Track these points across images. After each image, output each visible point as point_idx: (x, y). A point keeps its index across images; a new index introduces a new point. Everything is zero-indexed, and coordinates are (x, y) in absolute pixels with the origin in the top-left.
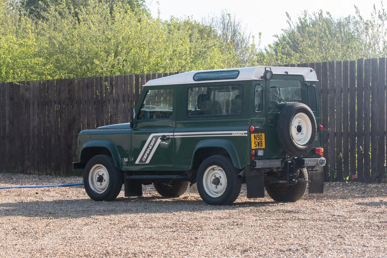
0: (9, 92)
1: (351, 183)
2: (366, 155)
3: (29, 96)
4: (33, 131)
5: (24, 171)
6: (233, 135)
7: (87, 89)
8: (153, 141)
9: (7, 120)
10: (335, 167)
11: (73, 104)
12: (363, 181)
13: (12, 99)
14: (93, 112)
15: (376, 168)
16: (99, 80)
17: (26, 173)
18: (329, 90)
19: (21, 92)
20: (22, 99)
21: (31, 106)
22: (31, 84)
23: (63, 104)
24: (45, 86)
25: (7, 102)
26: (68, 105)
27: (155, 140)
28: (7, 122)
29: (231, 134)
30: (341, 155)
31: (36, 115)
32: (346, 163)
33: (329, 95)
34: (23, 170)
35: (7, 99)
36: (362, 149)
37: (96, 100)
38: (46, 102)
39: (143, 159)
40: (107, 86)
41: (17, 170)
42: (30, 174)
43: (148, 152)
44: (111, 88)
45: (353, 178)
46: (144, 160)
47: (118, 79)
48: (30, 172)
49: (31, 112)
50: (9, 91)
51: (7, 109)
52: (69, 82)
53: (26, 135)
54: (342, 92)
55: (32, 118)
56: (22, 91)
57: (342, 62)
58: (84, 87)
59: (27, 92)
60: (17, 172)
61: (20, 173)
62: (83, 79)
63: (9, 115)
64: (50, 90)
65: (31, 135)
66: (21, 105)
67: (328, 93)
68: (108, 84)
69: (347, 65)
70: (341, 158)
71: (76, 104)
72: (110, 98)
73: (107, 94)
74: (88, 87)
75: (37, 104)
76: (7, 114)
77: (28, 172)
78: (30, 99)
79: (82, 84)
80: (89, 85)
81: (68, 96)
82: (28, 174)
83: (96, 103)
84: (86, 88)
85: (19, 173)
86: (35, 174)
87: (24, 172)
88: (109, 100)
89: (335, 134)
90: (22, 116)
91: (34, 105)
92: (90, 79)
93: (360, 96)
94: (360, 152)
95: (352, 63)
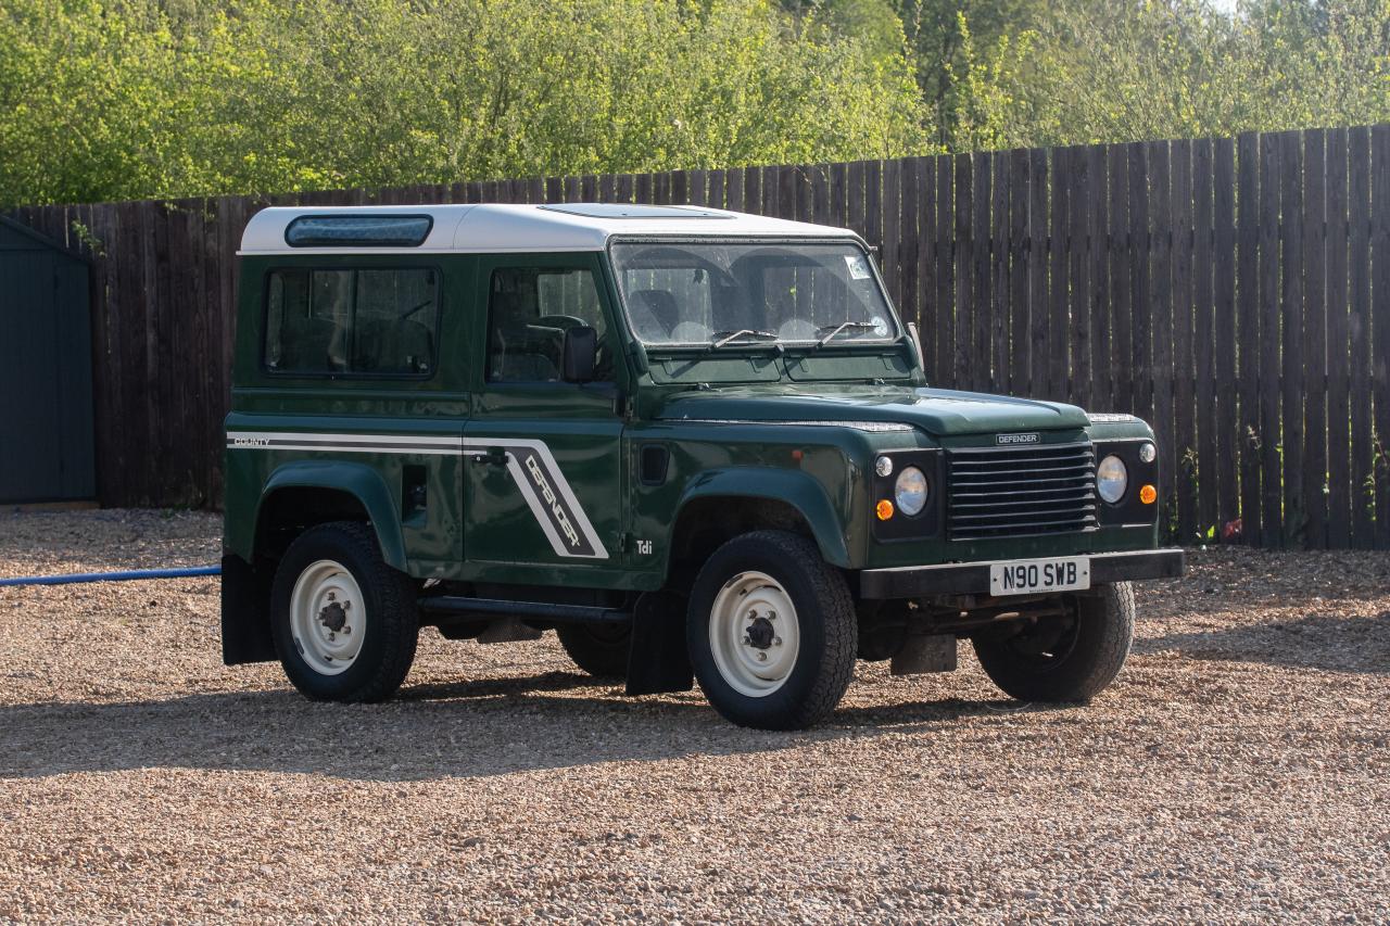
0: (154, 234)
1: (1219, 549)
2: (1268, 456)
3: (216, 249)
9: (148, 329)
10: (1172, 497)
12: (1258, 543)
13: (162, 257)
15: (1300, 499)
18: (1153, 236)
19: (191, 234)
20: (196, 258)
21: (224, 281)
22: (223, 208)
25: (147, 269)
28: (151, 337)
30: (1190, 455)
32: (1207, 482)
33: (1152, 252)
35: (147, 258)
36: (1255, 435)
41: (182, 501)
45: (1228, 534)
47: (494, 193)
49: (223, 301)
50: (152, 231)
51: (148, 290)
53: (211, 380)
56: (193, 231)
57: (1191, 142)
59: (210, 235)
60: (183, 508)
61: (191, 510)
62: (384, 193)
63: (157, 313)
66: (193, 279)
67: (1149, 247)
69: (1207, 150)
70: (1191, 467)
76: (150, 309)
77: (218, 506)
85: (188, 510)
89: (1173, 386)
90: (197, 317)
91: (232, 279)
92: (406, 193)
93: (1247, 258)
94: (1248, 444)
95: (1222, 145)
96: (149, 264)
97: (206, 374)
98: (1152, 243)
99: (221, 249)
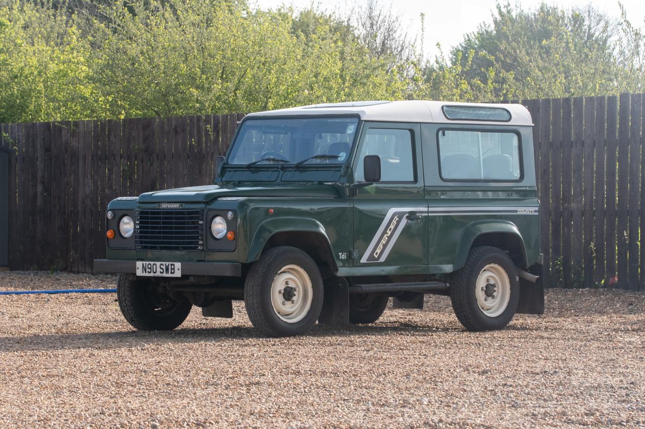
0: (44, 139)
1: (608, 290)
2: (632, 246)
3: (77, 145)
4: (84, 202)
5: (66, 268)
6: (519, 213)
7: (176, 136)
8: (394, 222)
9: (38, 184)
10: (581, 265)
11: (152, 159)
12: (626, 288)
13: (47, 150)
14: (185, 173)
16: (195, 121)
17: (71, 271)
18: (574, 143)
19: (64, 139)
20: (66, 149)
21: (81, 161)
22: (81, 126)
23: (134, 159)
24: (105, 129)
25: (39, 155)
26: (142, 161)
27: (397, 219)
28: (40, 188)
29: (516, 211)
30: (592, 245)
31: (89, 177)
32: (600, 259)
33: (573, 150)
34: (65, 266)
35: (39, 150)
36: (627, 236)
37: (189, 153)
38: (106, 156)
39: (375, 255)
40: (209, 130)
41: (55, 266)
42: (78, 272)
43: (383, 241)
44: (215, 134)
45: (611, 283)
46: (376, 257)
47: (227, 119)
48: (78, 269)
49: (80, 171)
50: (42, 137)
51: (40, 165)
52: (145, 124)
53: (72, 209)
54: (594, 146)
55: (81, 180)
56: (65, 137)
57: (595, 99)
58: (170, 132)
59: (74, 139)
60: (56, 270)
61: (61, 271)
62: (169, 119)
63: (43, 176)
64: (112, 136)
65: (80, 208)
66: (64, 161)
67: (572, 147)
68: (210, 128)
69: (603, 102)
70: (592, 251)
71: (156, 160)
72: (214, 152)
73: (209, 145)
74: (177, 132)
75: (90, 158)
76: (40, 174)
77: (74, 269)
78: (80, 149)
79: (167, 128)
80: (178, 129)
81: (144, 147)
82: (74, 272)
83: (191, 159)
84: (174, 134)
85: (59, 271)
86: (85, 273)
87: (69, 268)
88: (212, 154)
89: (583, 212)
90: (66, 178)
91: (85, 160)
92: (180, 119)
93: (623, 153)
94: (623, 240)
95: (612, 99)
96: (40, 153)
97: (70, 206)
98: (574, 145)
99: (80, 145)
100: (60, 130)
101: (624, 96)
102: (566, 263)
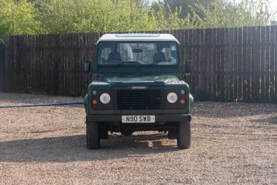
1: (239, 103)
2: (248, 85)
7: (68, 41)
11: (59, 50)
12: (246, 102)
13: (18, 46)
16: (76, 35)
18: (225, 45)
21: (31, 51)
22: (31, 37)
24: (41, 38)
28: (15, 61)
30: (233, 86)
32: (236, 91)
33: (225, 48)
36: (246, 82)
37: (74, 48)
38: (41, 49)
42: (31, 94)
44: (84, 41)
45: (240, 100)
47: (88, 35)
49: (31, 54)
51: (15, 52)
52: (56, 36)
53: (28, 69)
54: (233, 47)
55: (31, 58)
57: (234, 28)
58: (66, 39)
60: (22, 93)
62: (65, 35)
64: (43, 41)
65: (31, 69)
68: (82, 38)
69: (237, 30)
70: (233, 88)
71: (61, 50)
72: (84, 47)
73: (81, 45)
75: (35, 50)
76: (15, 55)
78: (31, 46)
80: (69, 38)
81: (56, 45)
82: (29, 94)
87: (27, 92)
89: (229, 73)
91: (33, 50)
93: (245, 50)
95: (240, 29)
96: (15, 47)
100: (23, 38)
101: (245, 28)
102: (222, 92)
